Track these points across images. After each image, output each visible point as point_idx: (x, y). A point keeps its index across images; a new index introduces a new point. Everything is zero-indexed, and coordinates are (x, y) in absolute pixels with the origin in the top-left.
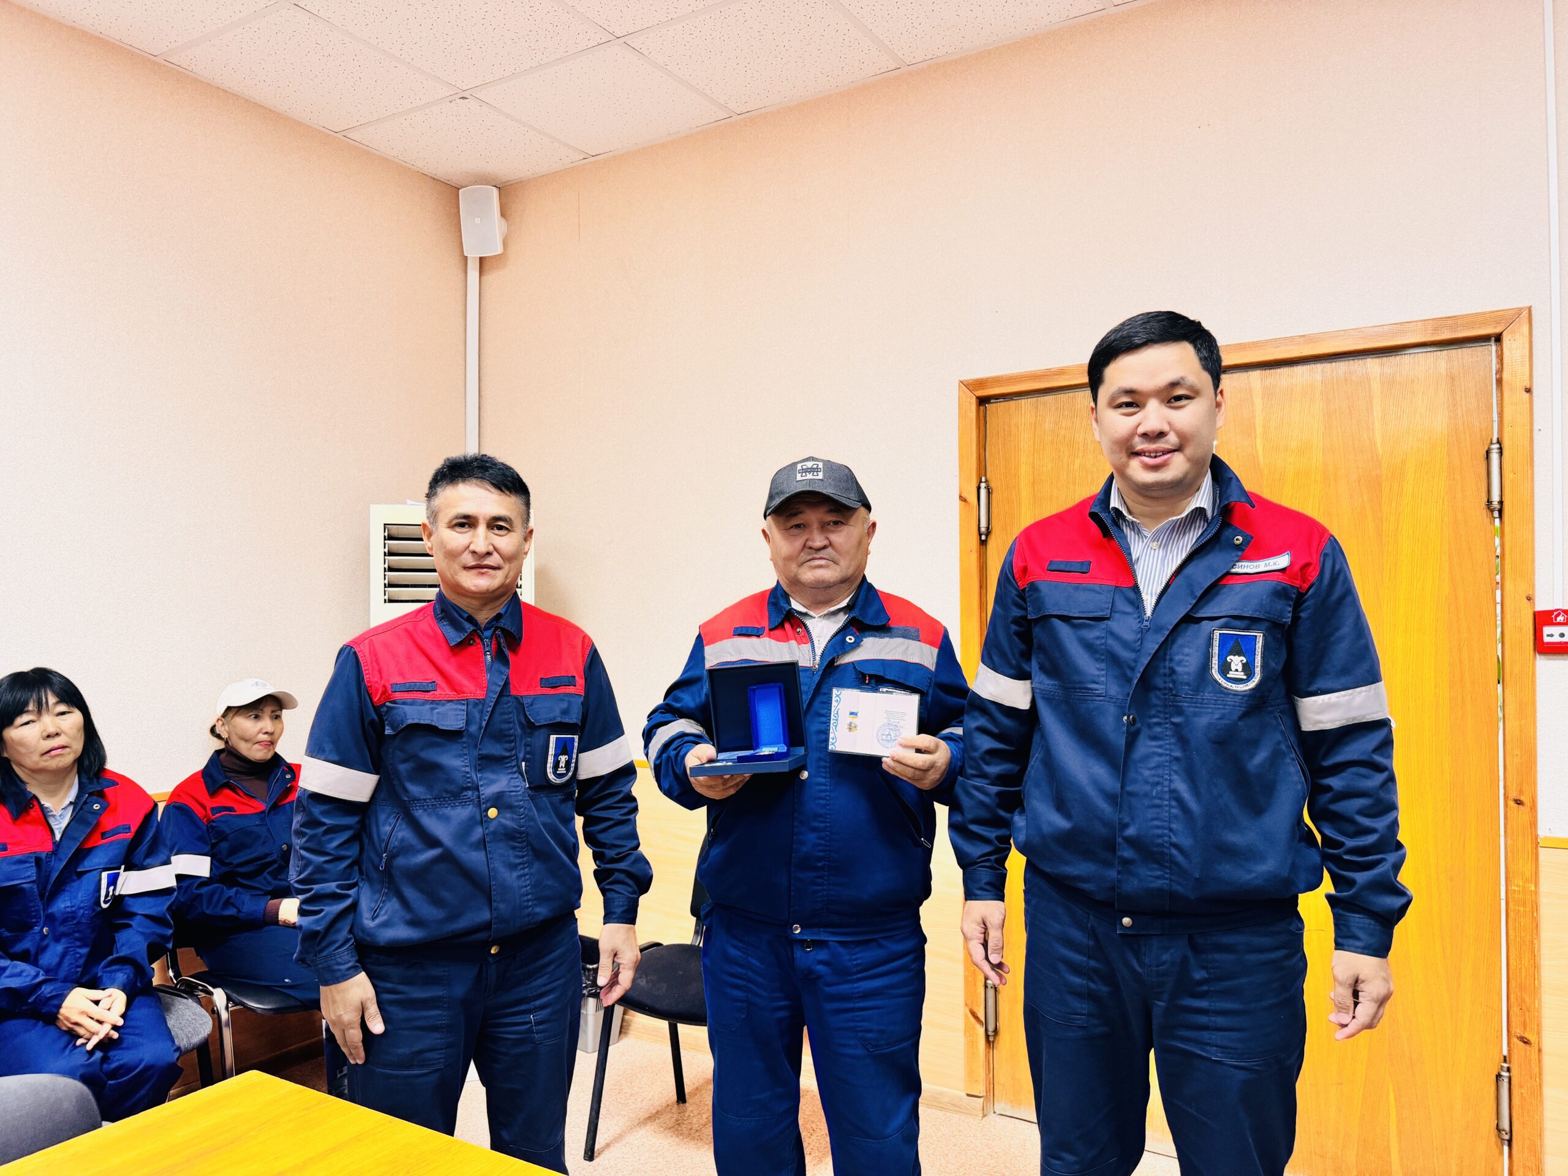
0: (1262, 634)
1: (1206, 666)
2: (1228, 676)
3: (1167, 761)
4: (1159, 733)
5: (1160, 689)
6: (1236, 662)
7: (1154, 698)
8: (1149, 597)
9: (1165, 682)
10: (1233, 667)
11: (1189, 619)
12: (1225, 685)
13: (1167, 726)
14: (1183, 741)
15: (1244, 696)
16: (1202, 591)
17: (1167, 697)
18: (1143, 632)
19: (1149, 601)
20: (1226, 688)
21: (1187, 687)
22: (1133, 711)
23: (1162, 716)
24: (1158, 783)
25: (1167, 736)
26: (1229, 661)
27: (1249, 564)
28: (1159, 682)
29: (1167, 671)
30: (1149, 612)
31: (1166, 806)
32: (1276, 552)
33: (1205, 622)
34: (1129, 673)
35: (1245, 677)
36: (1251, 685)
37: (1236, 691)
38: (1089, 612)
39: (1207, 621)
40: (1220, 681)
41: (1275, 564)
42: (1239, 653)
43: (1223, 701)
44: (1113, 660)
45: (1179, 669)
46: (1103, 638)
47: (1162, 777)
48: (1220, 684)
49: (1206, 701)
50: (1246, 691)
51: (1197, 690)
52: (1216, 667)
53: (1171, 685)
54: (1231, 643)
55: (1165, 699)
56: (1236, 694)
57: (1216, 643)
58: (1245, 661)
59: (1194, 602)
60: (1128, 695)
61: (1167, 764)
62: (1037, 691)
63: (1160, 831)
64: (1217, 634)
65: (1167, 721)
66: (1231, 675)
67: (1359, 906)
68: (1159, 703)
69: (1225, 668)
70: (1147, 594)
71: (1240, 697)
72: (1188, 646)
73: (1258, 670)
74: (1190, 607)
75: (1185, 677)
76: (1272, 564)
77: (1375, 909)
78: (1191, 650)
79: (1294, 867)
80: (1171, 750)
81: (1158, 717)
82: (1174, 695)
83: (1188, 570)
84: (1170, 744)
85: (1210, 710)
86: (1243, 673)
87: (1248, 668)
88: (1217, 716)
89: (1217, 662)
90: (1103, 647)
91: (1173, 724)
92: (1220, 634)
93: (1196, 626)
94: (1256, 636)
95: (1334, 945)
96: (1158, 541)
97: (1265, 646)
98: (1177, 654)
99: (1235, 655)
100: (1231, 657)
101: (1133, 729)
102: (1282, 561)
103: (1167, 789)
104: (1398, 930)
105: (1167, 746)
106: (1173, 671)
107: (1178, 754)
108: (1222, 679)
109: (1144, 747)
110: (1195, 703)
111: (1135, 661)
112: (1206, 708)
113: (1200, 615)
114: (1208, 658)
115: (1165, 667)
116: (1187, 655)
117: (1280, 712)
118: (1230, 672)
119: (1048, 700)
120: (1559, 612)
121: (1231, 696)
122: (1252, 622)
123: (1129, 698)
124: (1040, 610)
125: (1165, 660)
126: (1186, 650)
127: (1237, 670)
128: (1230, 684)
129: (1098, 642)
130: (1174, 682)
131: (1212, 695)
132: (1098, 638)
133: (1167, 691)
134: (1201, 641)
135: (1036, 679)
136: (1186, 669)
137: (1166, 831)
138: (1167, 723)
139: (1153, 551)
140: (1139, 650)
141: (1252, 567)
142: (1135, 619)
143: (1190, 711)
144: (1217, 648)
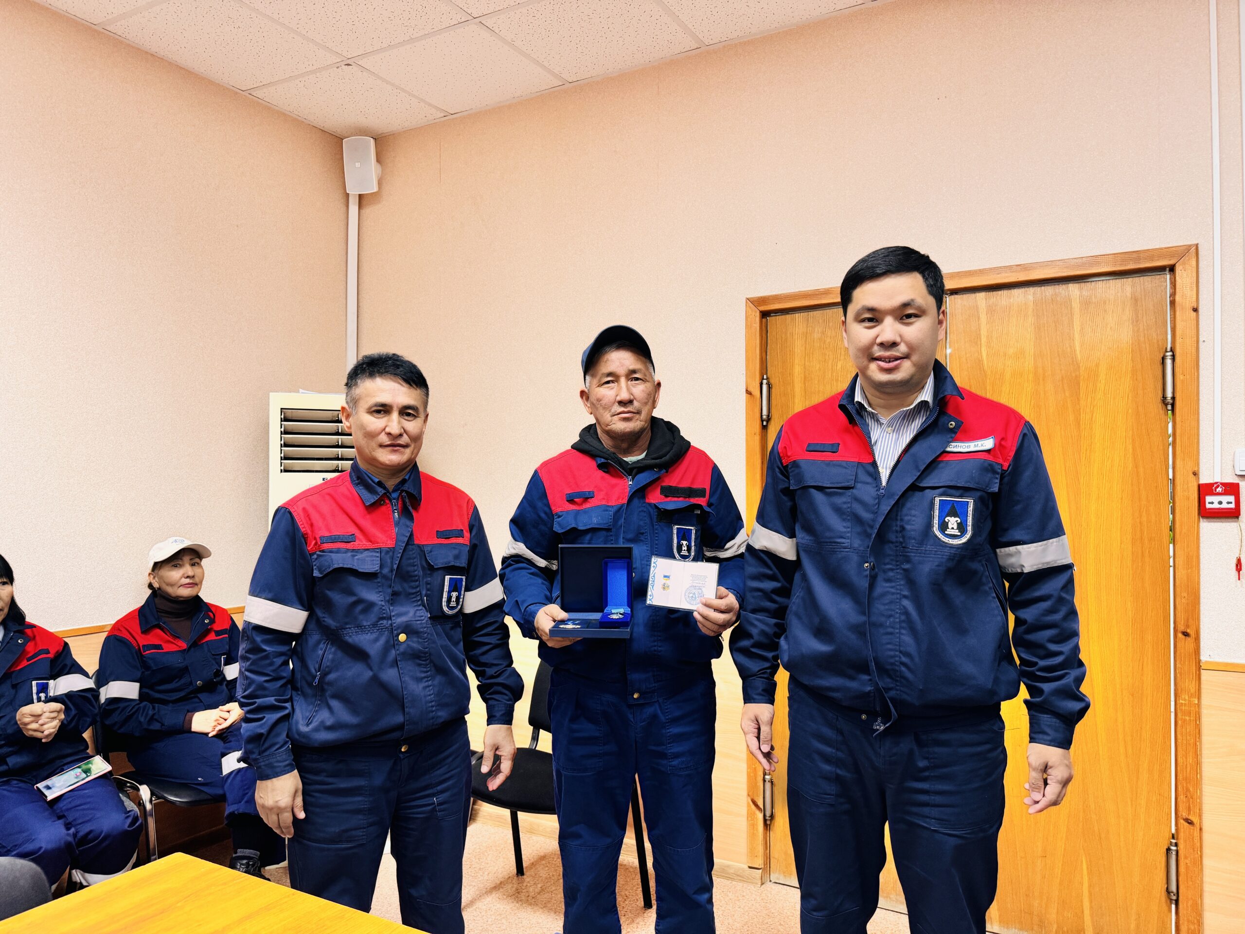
0: (972, 501)
1: (930, 525)
2: (946, 532)
3: (897, 599)
4: (892, 577)
5: (892, 543)
6: (953, 522)
7: (889, 549)
8: (884, 470)
9: (897, 537)
10: (950, 526)
11: (914, 488)
12: (944, 540)
13: (898, 571)
14: (911, 582)
15: (958, 548)
16: (924, 466)
17: (898, 548)
18: (879, 498)
19: (884, 474)
20: (944, 542)
21: (913, 541)
22: (872, 559)
23: (894, 563)
24: (891, 616)
25: (898, 579)
26: (947, 521)
27: (962, 444)
28: (892, 537)
29: (898, 529)
30: (884, 483)
31: (897, 633)
32: (983, 436)
33: (927, 491)
34: (869, 530)
35: (959, 534)
36: (964, 540)
37: (952, 544)
38: (841, 483)
39: (929, 490)
40: (939, 537)
41: (982, 445)
42: (955, 515)
43: (941, 552)
44: (858, 520)
45: (908, 527)
46: (849, 502)
47: (894, 610)
48: (939, 539)
49: (928, 552)
50: (960, 544)
51: (921, 543)
52: (937, 526)
53: (901, 540)
54: (949, 507)
55: (896, 550)
56: (952, 547)
57: (937, 507)
58: (959, 521)
59: (919, 474)
60: (868, 547)
61: (898, 601)
62: (800, 544)
63: (892, 653)
64: (937, 500)
65: (898, 567)
66: (948, 532)
67: (1047, 709)
68: (891, 553)
69: (944, 526)
70: (883, 468)
71: (955, 549)
72: (915, 509)
73: (969, 528)
74: (916, 478)
75: (912, 533)
76: (980, 445)
77: (1061, 712)
78: (917, 512)
79: (996, 680)
80: (901, 590)
81: (891, 564)
82: (903, 547)
83: (914, 450)
84: (900, 585)
85: (931, 559)
86: (957, 531)
87: (962, 527)
88: (936, 564)
89: (937, 522)
90: (849, 510)
91: (905, 570)
92: (940, 500)
93: (921, 493)
94: (968, 502)
95: (1028, 739)
96: (892, 427)
97: (975, 510)
98: (907, 515)
99: (951, 517)
100: (948, 518)
101: (873, 573)
102: (988, 444)
103: (898, 620)
104: (1079, 728)
105: (898, 587)
106: (903, 529)
107: (906, 593)
108: (941, 535)
109: (882, 587)
110: (920, 553)
111: (874, 520)
112: (928, 557)
113: (921, 485)
114: (930, 518)
115: (897, 526)
116: (914, 516)
117: (986, 561)
118: (948, 530)
119: (808, 551)
120: (1217, 484)
121: (948, 548)
122: (965, 491)
123: (869, 550)
124: (801, 482)
125: (897, 520)
126: (913, 512)
127: (953, 528)
128: (948, 539)
129: (845, 506)
130: (903, 537)
131: (933, 547)
132: (845, 503)
133: (897, 544)
134: (926, 504)
135: (800, 536)
136: (913, 527)
137: (897, 653)
138: (897, 569)
139: (888, 435)
140: (876, 512)
141: (964, 447)
142: (874, 487)
143: (916, 559)
144: (938, 511)
